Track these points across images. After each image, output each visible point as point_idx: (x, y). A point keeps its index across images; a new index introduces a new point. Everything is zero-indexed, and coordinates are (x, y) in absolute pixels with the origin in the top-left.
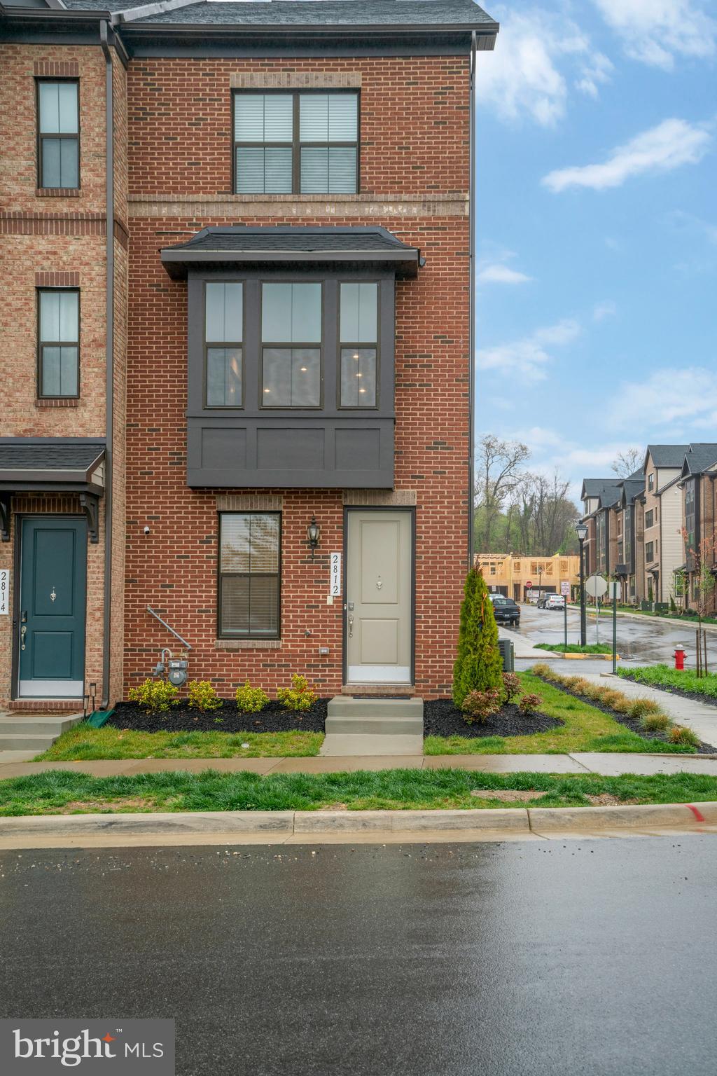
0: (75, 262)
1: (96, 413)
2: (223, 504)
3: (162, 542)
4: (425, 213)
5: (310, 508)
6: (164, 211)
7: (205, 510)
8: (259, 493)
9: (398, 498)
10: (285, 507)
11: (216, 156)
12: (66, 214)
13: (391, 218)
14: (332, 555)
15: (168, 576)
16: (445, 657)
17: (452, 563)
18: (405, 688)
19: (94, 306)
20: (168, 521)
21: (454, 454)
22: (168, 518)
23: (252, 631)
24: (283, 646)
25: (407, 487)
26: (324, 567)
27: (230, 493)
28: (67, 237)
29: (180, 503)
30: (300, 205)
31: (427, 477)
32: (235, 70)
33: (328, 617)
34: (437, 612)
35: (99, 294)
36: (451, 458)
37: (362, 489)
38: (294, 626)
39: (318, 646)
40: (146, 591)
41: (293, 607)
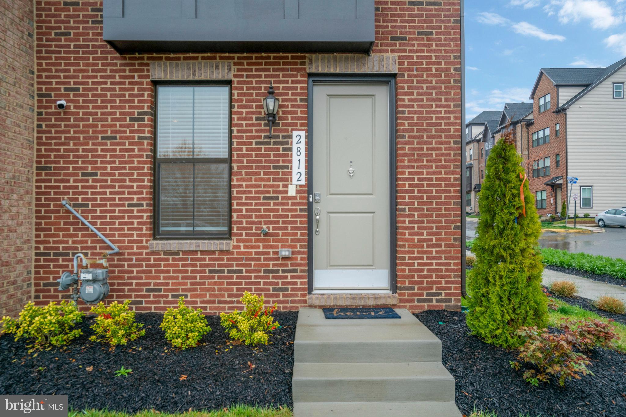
2: (158, 72)
3: (82, 120)
5: (266, 76)
7: (136, 79)
8: (203, 58)
9: (376, 63)
10: (235, 76)
14: (295, 133)
15: (90, 162)
16: (434, 258)
17: (442, 143)
18: (386, 297)
20: (90, 93)
21: (443, 10)
22: (90, 89)
23: (197, 229)
24: (235, 247)
25: (387, 51)
26: (284, 149)
29: (106, 71)
31: (410, 39)
33: (290, 210)
34: (424, 204)
36: (439, 16)
38: (247, 223)
39: (277, 247)
40: (62, 181)
41: (247, 198)
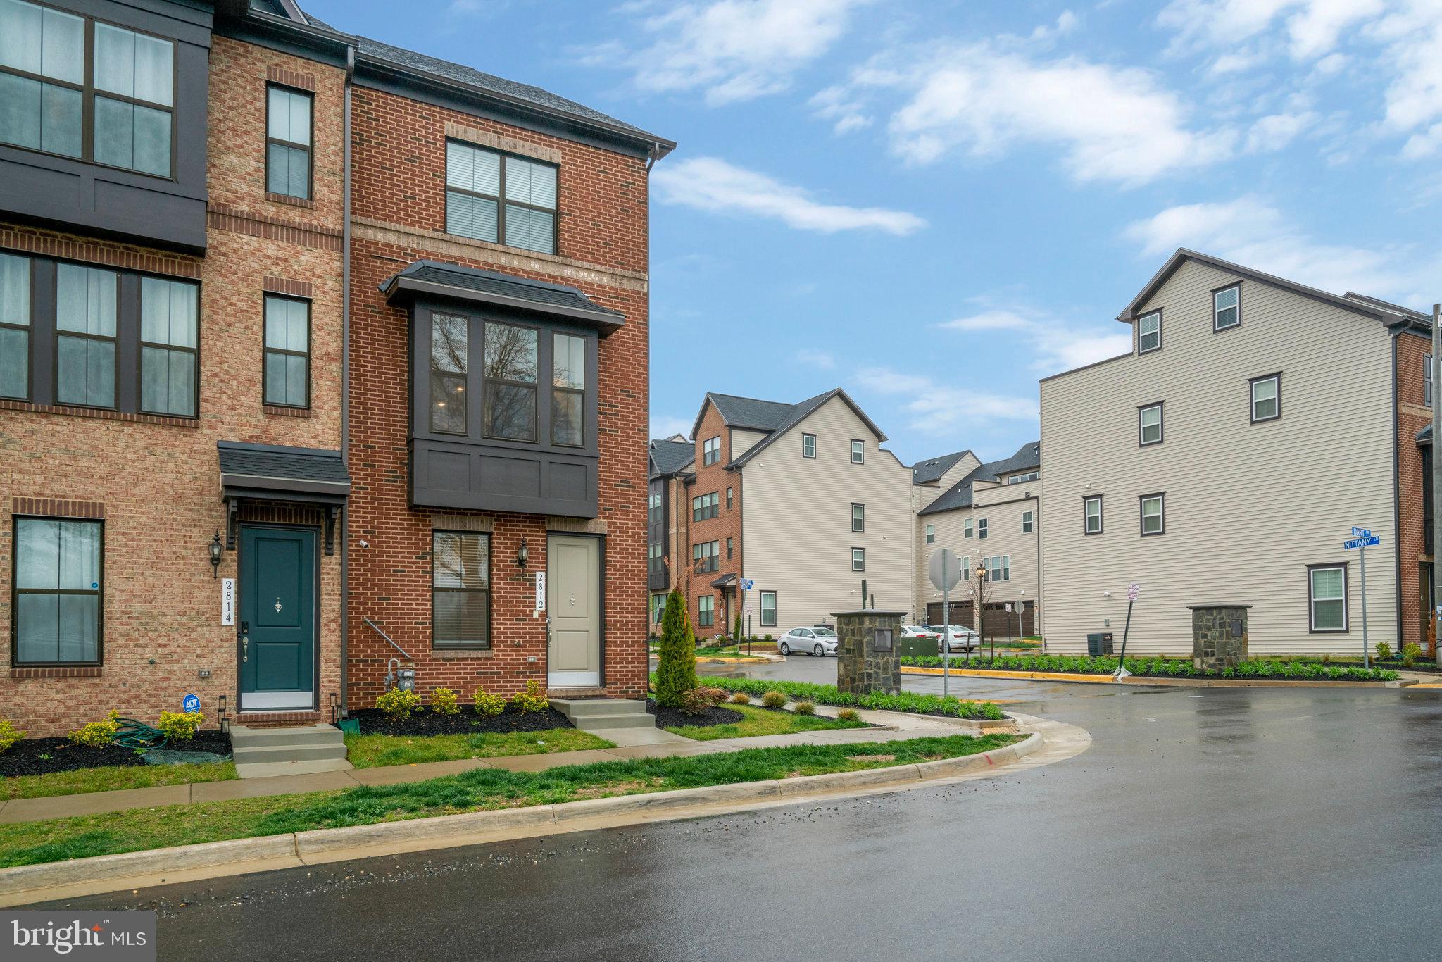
0: (307, 273)
1: (328, 426)
2: (438, 523)
3: (378, 556)
4: (612, 284)
5: (517, 530)
6: (380, 236)
7: (421, 527)
8: (472, 514)
9: (592, 527)
10: (495, 529)
11: (431, 195)
12: (300, 224)
13: (586, 283)
14: (538, 573)
15: (384, 589)
16: (630, 663)
17: (635, 584)
18: (598, 689)
19: (326, 319)
20: (384, 536)
21: (637, 491)
22: (384, 533)
23: (463, 642)
24: (496, 655)
25: (600, 518)
26: (530, 585)
27: (444, 513)
28: (299, 247)
29: (396, 519)
30: (508, 256)
31: (615, 510)
32: (450, 120)
33: (534, 629)
34: (624, 625)
35: (333, 308)
36: (634, 495)
37: (561, 516)
38: (504, 637)
39: (526, 655)
40: (362, 604)
41: (504, 619)
